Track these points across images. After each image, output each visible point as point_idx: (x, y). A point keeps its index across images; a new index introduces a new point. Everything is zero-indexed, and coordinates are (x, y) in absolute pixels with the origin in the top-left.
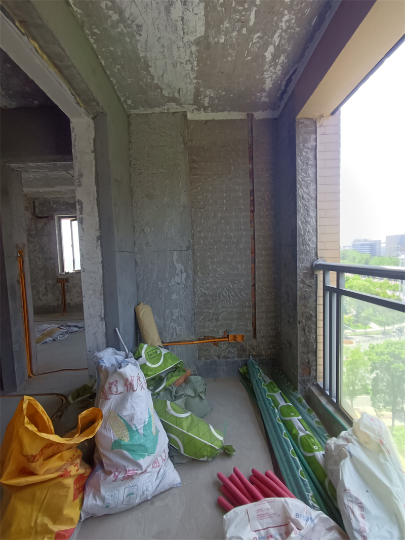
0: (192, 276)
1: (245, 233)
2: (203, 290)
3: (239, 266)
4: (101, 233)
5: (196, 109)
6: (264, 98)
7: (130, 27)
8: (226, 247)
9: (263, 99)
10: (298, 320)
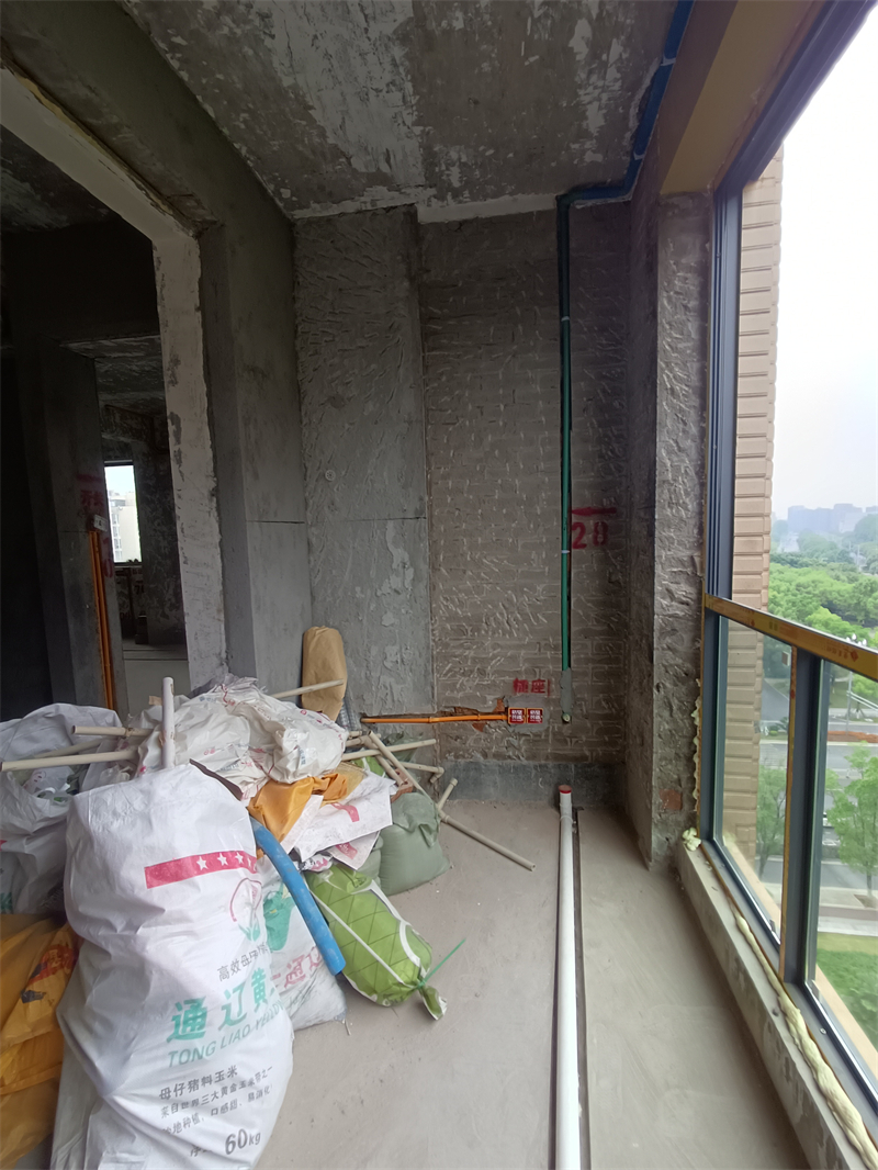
0: (426, 576)
1: (547, 479)
2: (451, 606)
3: (533, 555)
4: (217, 483)
5: (435, 197)
6: (589, 153)
7: (247, 22)
8: (504, 511)
9: (589, 157)
10: (656, 681)
